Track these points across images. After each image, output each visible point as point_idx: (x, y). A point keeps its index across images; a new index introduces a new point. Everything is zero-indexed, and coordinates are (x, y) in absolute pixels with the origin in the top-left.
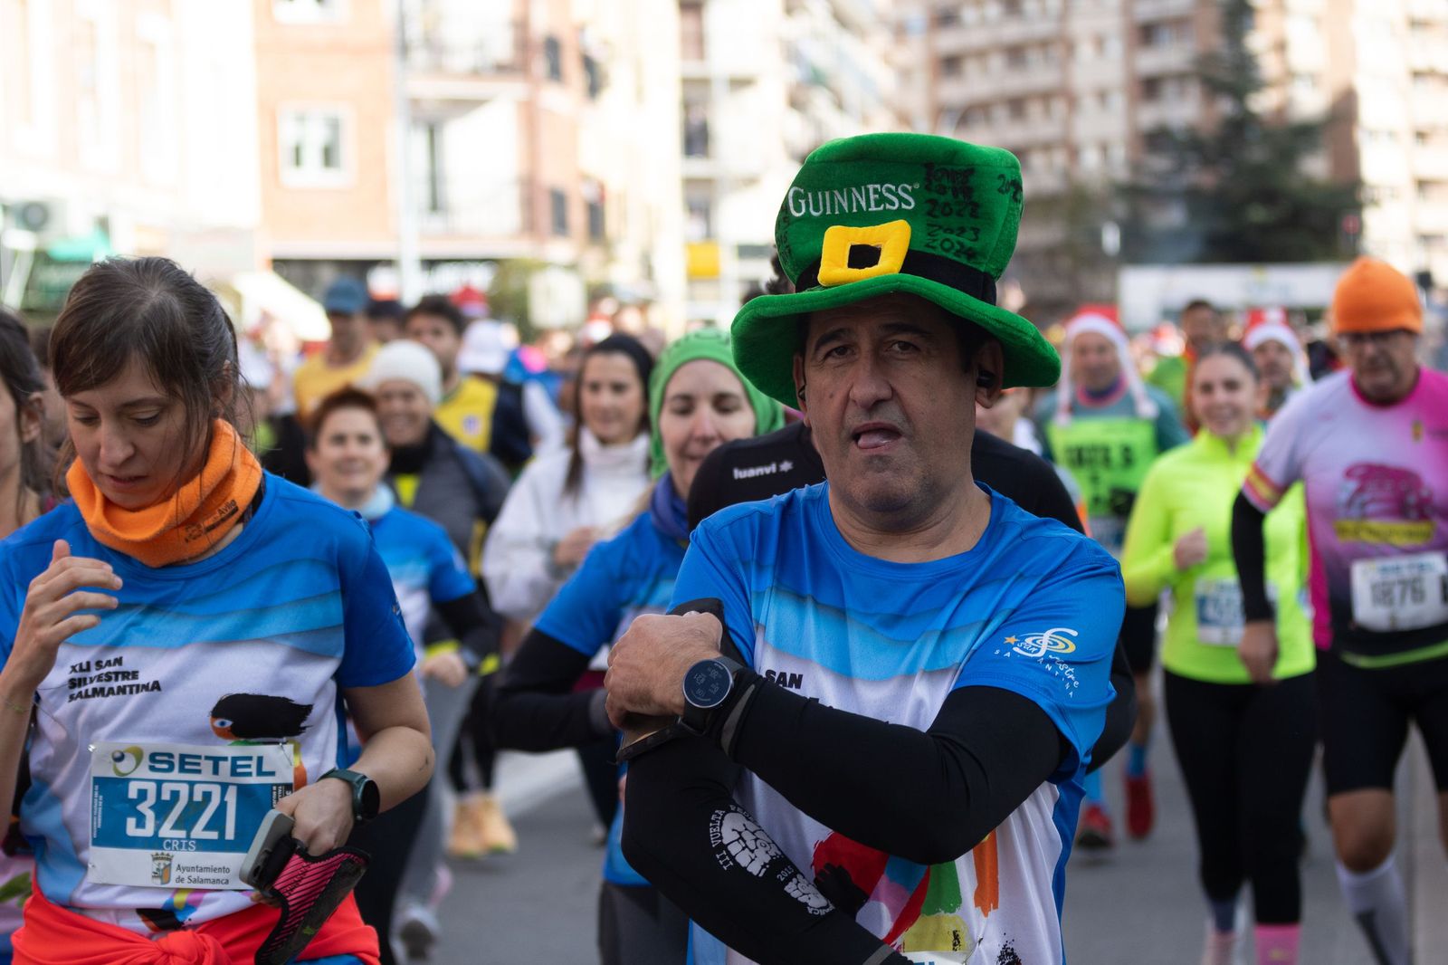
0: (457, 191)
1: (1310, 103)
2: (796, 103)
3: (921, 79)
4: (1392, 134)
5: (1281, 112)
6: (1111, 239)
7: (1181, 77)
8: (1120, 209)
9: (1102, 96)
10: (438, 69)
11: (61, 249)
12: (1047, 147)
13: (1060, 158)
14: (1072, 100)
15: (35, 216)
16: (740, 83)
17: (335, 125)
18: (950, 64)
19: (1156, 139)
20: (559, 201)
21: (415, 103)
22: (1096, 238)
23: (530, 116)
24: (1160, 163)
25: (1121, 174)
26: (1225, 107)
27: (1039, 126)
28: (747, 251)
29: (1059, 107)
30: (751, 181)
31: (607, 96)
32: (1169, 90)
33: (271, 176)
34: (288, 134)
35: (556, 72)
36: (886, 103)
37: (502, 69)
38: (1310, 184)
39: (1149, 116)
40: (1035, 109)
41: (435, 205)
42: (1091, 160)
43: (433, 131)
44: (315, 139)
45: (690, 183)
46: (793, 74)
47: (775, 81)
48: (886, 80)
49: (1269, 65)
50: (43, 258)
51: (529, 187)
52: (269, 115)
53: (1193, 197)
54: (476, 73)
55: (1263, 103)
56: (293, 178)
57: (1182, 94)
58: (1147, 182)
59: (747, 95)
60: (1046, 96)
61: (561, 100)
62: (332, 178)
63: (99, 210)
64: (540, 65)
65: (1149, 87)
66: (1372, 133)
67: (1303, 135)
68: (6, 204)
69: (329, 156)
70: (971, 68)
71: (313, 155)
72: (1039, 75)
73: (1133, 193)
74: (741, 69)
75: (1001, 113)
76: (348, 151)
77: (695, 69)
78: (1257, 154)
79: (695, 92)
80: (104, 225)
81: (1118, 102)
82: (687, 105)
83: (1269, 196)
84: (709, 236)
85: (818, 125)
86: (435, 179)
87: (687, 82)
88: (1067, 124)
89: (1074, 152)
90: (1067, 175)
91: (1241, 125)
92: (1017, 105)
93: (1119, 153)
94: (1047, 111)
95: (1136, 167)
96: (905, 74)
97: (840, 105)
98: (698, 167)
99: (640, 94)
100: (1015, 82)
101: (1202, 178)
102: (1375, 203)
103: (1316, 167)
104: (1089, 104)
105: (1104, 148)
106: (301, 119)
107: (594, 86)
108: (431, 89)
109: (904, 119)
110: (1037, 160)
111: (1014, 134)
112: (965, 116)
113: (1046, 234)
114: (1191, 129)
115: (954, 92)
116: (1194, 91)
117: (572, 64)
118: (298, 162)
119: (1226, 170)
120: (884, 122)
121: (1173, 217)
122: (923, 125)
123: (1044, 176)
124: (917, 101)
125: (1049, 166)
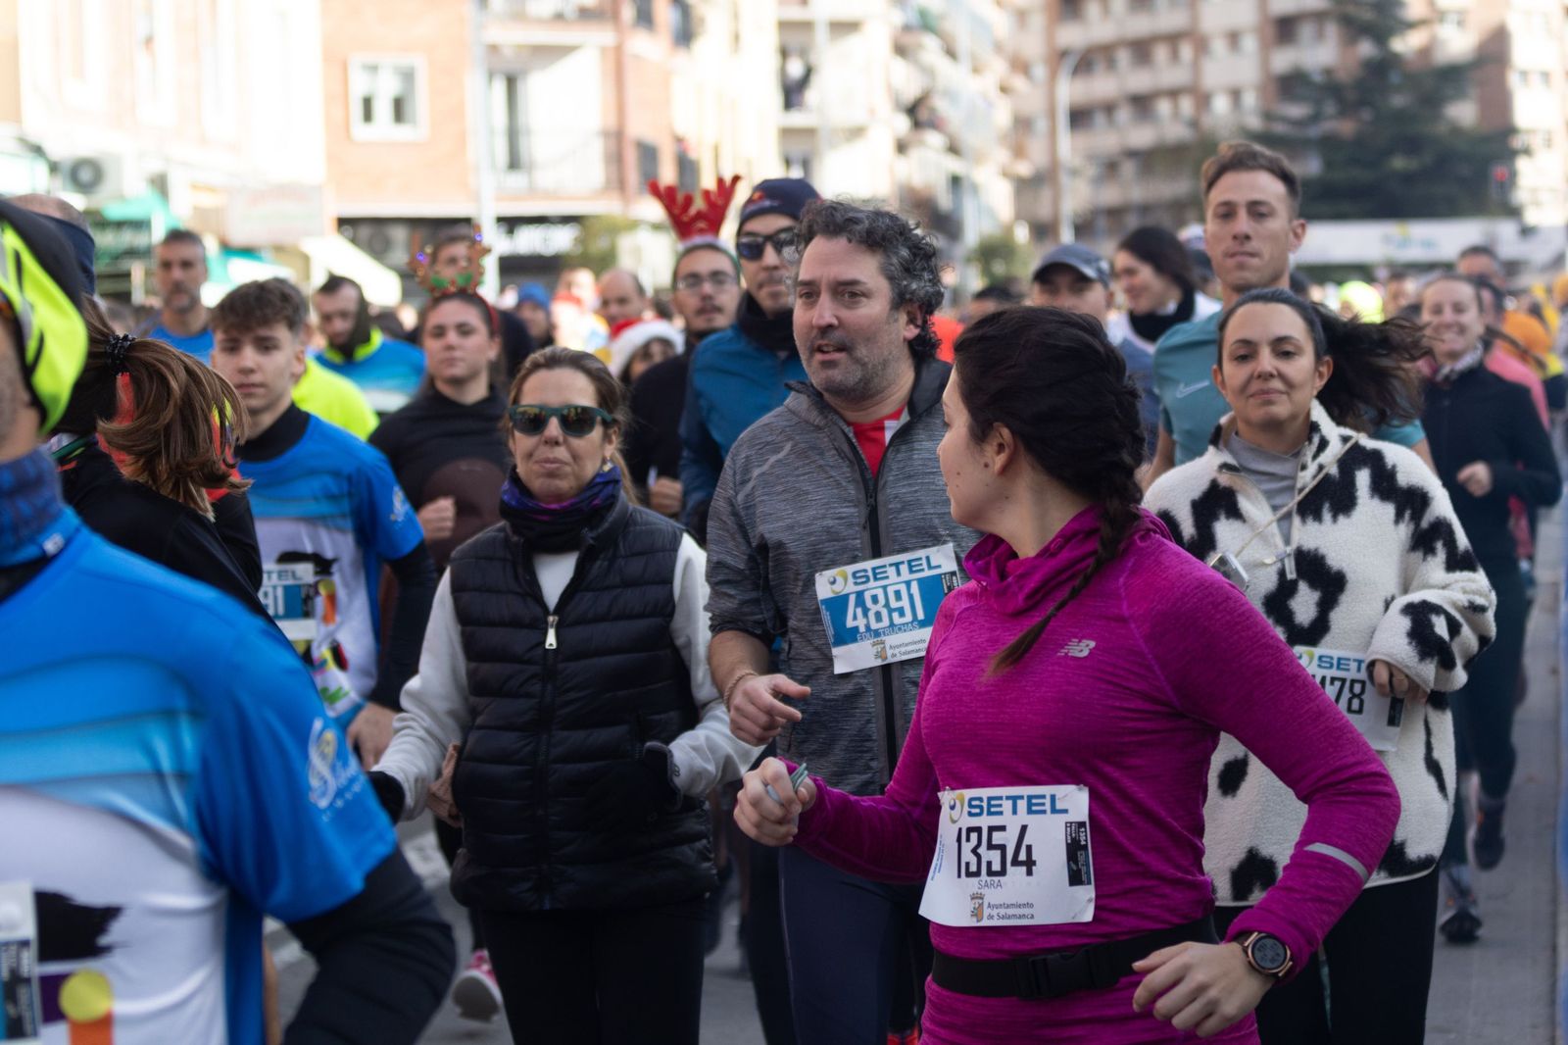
0: (539, 146)
1: (1457, 43)
2: (901, 50)
3: (1038, 21)
4: (1546, 76)
5: (1425, 52)
7: (1319, 17)
9: (1234, 38)
10: (518, 14)
11: (114, 211)
12: (1173, 94)
13: (1186, 105)
14: (1202, 45)
15: (85, 175)
16: (844, 28)
17: (408, 76)
18: (1069, 6)
19: (1291, 84)
20: (648, 154)
21: (493, 49)
23: (618, 65)
24: (1296, 111)
25: (1254, 122)
26: (1366, 49)
27: (1165, 72)
29: (1186, 51)
30: (856, 133)
31: (700, 45)
32: (1306, 31)
33: (339, 133)
34: (359, 86)
35: (645, 17)
36: (998, 48)
37: (585, 14)
38: (1457, 131)
39: (1284, 60)
40: (1161, 53)
41: (514, 163)
42: (1221, 105)
43: (511, 82)
44: (385, 92)
45: (787, 133)
46: (898, 18)
47: (882, 25)
48: (1001, 23)
49: (1413, 2)
51: (616, 138)
52: (337, 65)
53: (1328, 145)
54: (559, 17)
55: (1406, 44)
56: (361, 131)
57: (1320, 36)
58: (1279, 128)
59: (852, 42)
60: (1173, 39)
61: (649, 47)
62: (403, 132)
63: (155, 167)
64: (628, 13)
65: (1285, 29)
66: (1524, 74)
67: (1451, 78)
69: (400, 110)
70: (1093, 10)
71: (383, 109)
72: (1168, 19)
74: (845, 14)
75: (1123, 57)
76: (422, 105)
77: (796, 13)
78: (1398, 101)
79: (794, 38)
80: (160, 185)
81: (1250, 44)
82: (784, 53)
83: (1412, 145)
85: (928, 72)
86: (513, 135)
87: (784, 26)
88: (1196, 66)
89: (1203, 100)
90: (1194, 124)
91: (1383, 67)
92: (1141, 49)
93: (1250, 99)
94: (1175, 55)
95: (1268, 116)
96: (1021, 16)
97: (951, 53)
98: (797, 119)
100: (1140, 25)
101: (1346, 128)
102: (1527, 151)
103: (1463, 112)
104: (1219, 46)
105: (1236, 94)
106: (373, 69)
107: (686, 34)
108: (511, 36)
109: (1020, 66)
110: (1164, 107)
111: (1139, 81)
112: (1085, 62)
113: (1172, 187)
114: (1328, 72)
115: (1073, 36)
116: (1332, 30)
117: (665, 13)
118: (368, 116)
119: (1366, 115)
120: (998, 68)
121: (1309, 167)
122: (1040, 71)
123: (1170, 125)
124: (1033, 46)
125: (1176, 114)
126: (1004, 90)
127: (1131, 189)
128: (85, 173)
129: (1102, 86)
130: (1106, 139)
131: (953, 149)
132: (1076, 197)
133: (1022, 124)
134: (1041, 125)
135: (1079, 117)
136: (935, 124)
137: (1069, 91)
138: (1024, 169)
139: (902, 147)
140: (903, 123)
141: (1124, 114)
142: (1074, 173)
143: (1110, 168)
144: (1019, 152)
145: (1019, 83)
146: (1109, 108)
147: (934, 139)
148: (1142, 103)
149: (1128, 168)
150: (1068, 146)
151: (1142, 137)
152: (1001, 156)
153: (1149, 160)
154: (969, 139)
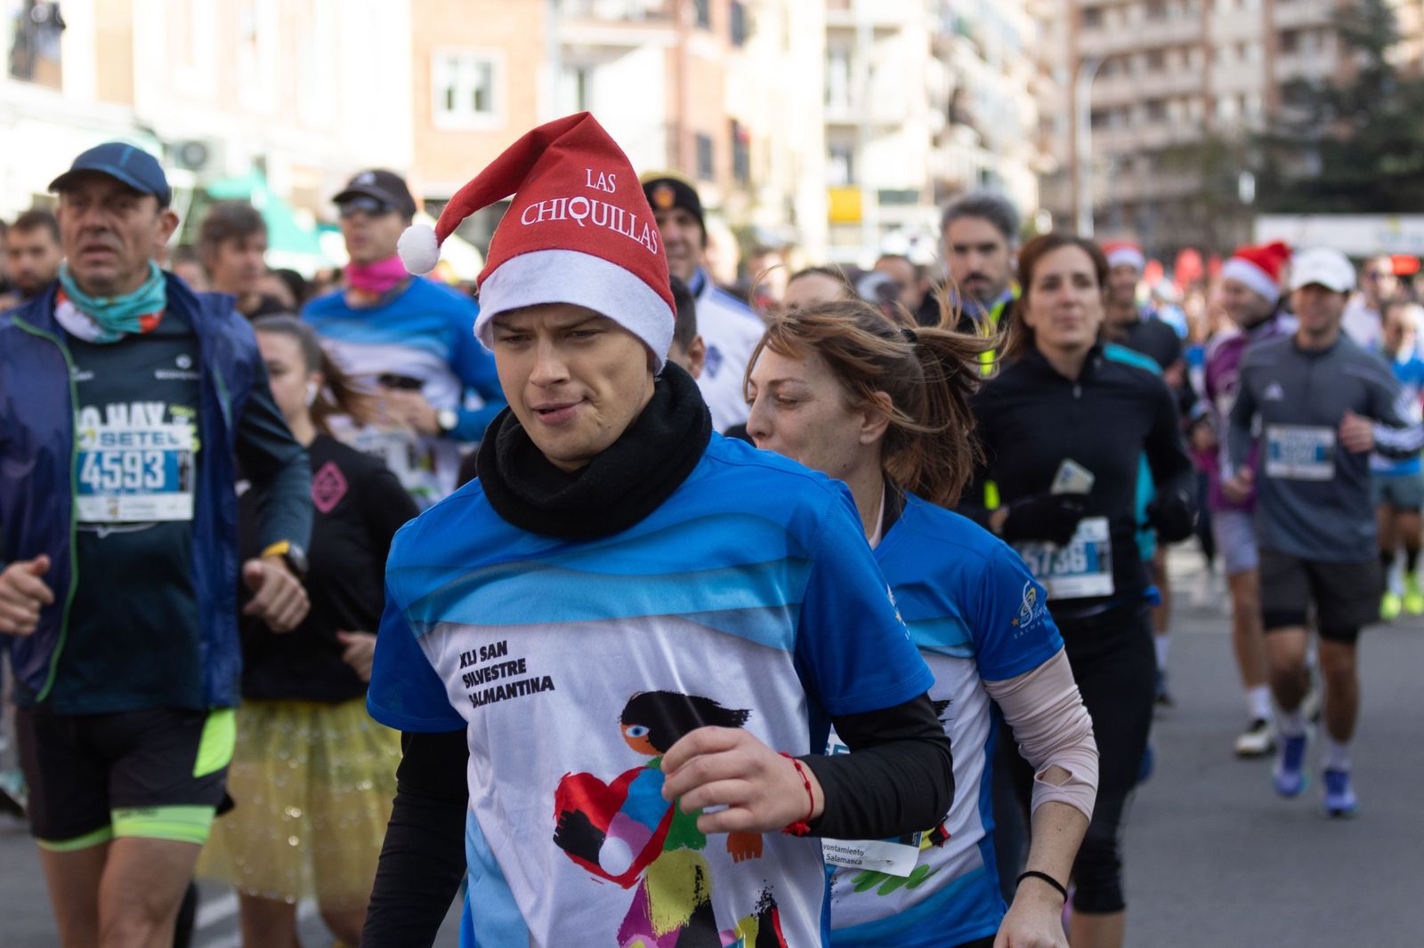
2: (937, 52)
3: (1061, 29)
5: (1416, 64)
6: (1247, 188)
7: (1318, 30)
8: (1256, 159)
9: (1241, 48)
10: (588, 14)
11: (219, 188)
12: (1184, 98)
13: (1196, 108)
14: (1211, 53)
15: (194, 156)
16: (884, 32)
17: (487, 70)
18: (1091, 16)
19: (1292, 91)
20: (705, 145)
21: (567, 48)
22: (1232, 186)
23: (678, 62)
24: (1295, 114)
25: (1258, 125)
26: (1362, 59)
27: (1178, 77)
28: (889, 197)
29: (1197, 58)
30: (893, 128)
31: (754, 44)
32: (1307, 42)
33: (424, 119)
34: (442, 77)
35: (704, 20)
36: (1026, 52)
37: (651, 16)
39: (1286, 68)
40: (1173, 60)
42: (1228, 109)
43: (582, 76)
44: (467, 83)
45: (833, 129)
46: (935, 24)
47: (918, 30)
48: (1027, 30)
49: (1407, 18)
50: (201, 195)
51: (676, 132)
52: (423, 59)
53: (1326, 147)
54: (626, 20)
55: (1400, 55)
56: (444, 120)
57: (1319, 46)
58: (1282, 132)
59: (891, 44)
60: (1185, 48)
61: (708, 46)
62: (482, 121)
63: (257, 150)
64: (689, 14)
65: (1288, 39)
68: (167, 142)
69: (480, 100)
70: (1111, 18)
71: (464, 99)
72: (1178, 27)
73: (1271, 143)
74: (885, 18)
75: (1139, 63)
76: (500, 95)
77: (840, 18)
78: (1392, 107)
79: (841, 42)
80: (261, 164)
81: (1256, 53)
82: (830, 55)
83: (1402, 148)
84: (851, 180)
85: (960, 75)
87: (832, 31)
88: (1205, 74)
89: (1211, 103)
90: (1203, 126)
91: (1377, 77)
92: (1155, 56)
93: (1256, 104)
94: (1186, 62)
95: (1271, 119)
96: (1046, 25)
97: (982, 55)
99: (786, 41)
100: (1155, 33)
101: (1339, 130)
104: (1227, 55)
105: (1241, 99)
106: (454, 63)
107: (739, 33)
108: (583, 35)
109: (1044, 69)
110: (1175, 110)
111: (1153, 84)
112: (1105, 66)
113: (1182, 183)
114: (1327, 81)
115: (1094, 42)
116: (1332, 43)
117: (720, 12)
118: (450, 105)
119: (1362, 122)
120: (1024, 71)
121: (1308, 167)
122: (1063, 75)
123: (1181, 125)
124: (1057, 51)
125: (1187, 116)
126: (1031, 90)
127: (1144, 184)
128: (194, 155)
129: (1119, 89)
130: (1123, 138)
131: (983, 144)
132: (1094, 190)
133: (1045, 123)
134: (1063, 125)
135: (1099, 117)
136: (968, 121)
137: (1089, 93)
138: (1047, 164)
139: (936, 142)
140: (938, 120)
141: (1139, 116)
142: (1095, 169)
143: (1125, 164)
144: (1042, 147)
145: (1045, 86)
146: (1125, 110)
147: (965, 135)
148: (1156, 106)
149: (1142, 166)
150: (1087, 144)
151: (1155, 136)
152: (1026, 151)
153: (1162, 158)
154: (998, 135)
